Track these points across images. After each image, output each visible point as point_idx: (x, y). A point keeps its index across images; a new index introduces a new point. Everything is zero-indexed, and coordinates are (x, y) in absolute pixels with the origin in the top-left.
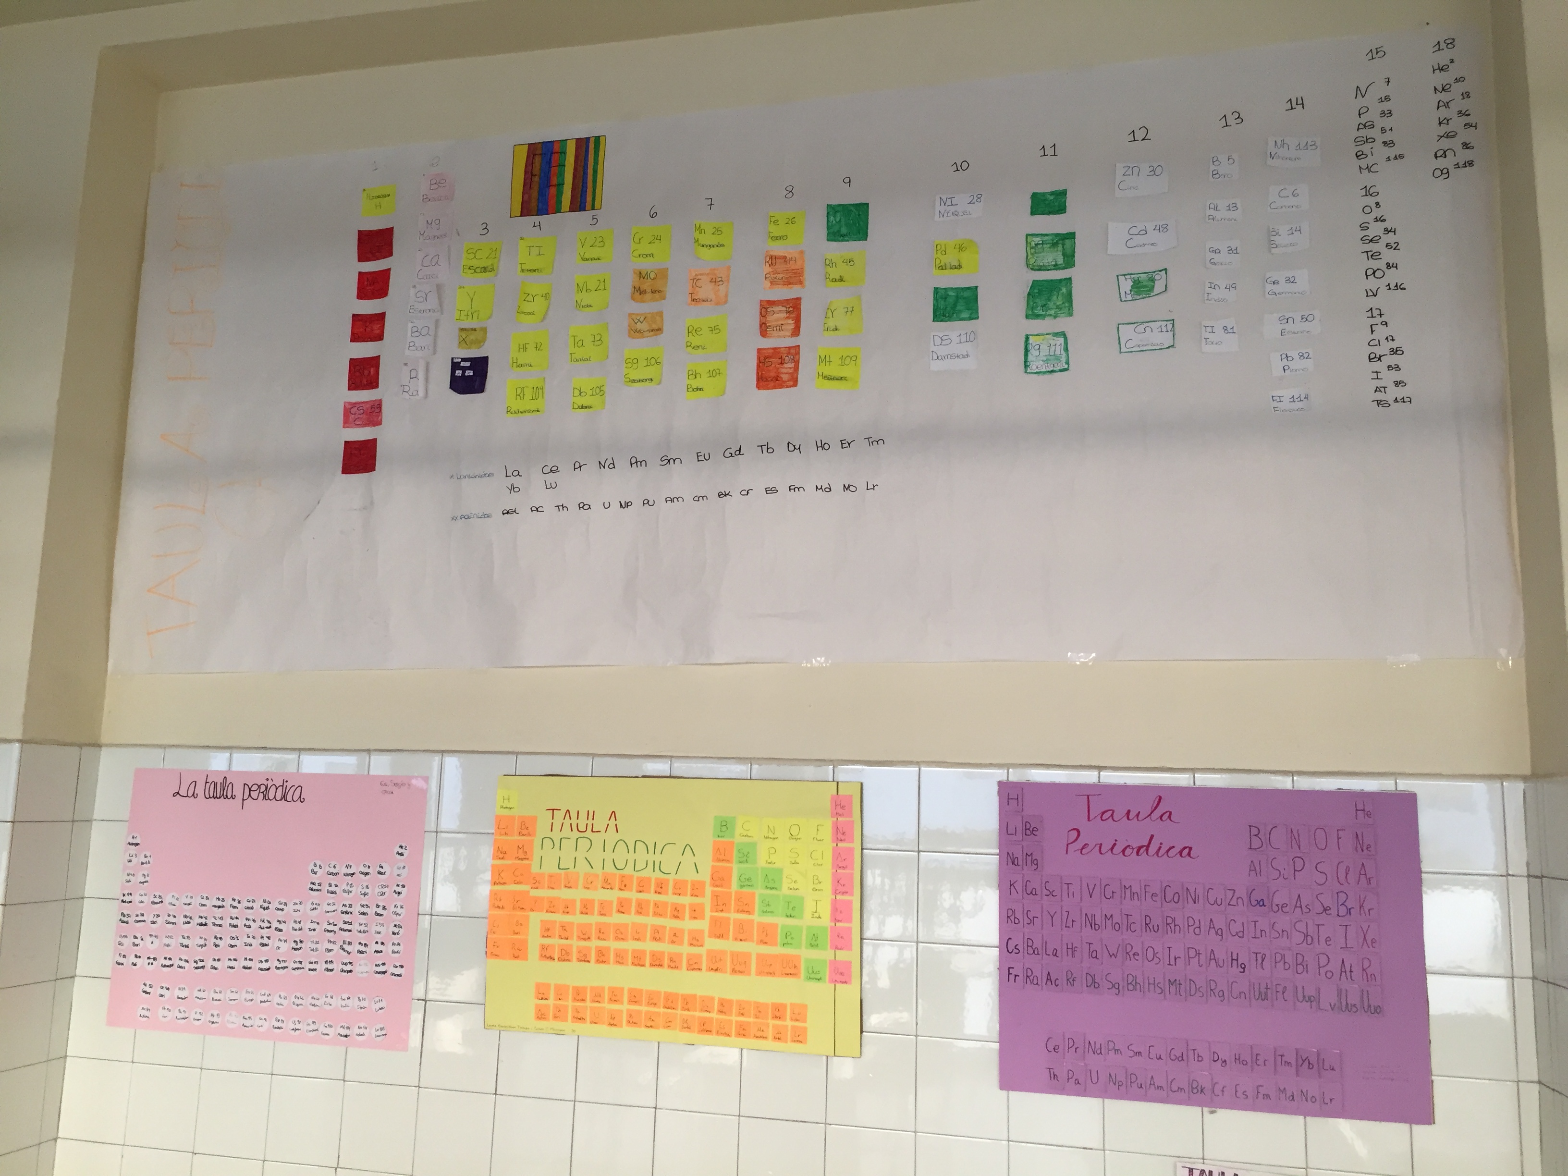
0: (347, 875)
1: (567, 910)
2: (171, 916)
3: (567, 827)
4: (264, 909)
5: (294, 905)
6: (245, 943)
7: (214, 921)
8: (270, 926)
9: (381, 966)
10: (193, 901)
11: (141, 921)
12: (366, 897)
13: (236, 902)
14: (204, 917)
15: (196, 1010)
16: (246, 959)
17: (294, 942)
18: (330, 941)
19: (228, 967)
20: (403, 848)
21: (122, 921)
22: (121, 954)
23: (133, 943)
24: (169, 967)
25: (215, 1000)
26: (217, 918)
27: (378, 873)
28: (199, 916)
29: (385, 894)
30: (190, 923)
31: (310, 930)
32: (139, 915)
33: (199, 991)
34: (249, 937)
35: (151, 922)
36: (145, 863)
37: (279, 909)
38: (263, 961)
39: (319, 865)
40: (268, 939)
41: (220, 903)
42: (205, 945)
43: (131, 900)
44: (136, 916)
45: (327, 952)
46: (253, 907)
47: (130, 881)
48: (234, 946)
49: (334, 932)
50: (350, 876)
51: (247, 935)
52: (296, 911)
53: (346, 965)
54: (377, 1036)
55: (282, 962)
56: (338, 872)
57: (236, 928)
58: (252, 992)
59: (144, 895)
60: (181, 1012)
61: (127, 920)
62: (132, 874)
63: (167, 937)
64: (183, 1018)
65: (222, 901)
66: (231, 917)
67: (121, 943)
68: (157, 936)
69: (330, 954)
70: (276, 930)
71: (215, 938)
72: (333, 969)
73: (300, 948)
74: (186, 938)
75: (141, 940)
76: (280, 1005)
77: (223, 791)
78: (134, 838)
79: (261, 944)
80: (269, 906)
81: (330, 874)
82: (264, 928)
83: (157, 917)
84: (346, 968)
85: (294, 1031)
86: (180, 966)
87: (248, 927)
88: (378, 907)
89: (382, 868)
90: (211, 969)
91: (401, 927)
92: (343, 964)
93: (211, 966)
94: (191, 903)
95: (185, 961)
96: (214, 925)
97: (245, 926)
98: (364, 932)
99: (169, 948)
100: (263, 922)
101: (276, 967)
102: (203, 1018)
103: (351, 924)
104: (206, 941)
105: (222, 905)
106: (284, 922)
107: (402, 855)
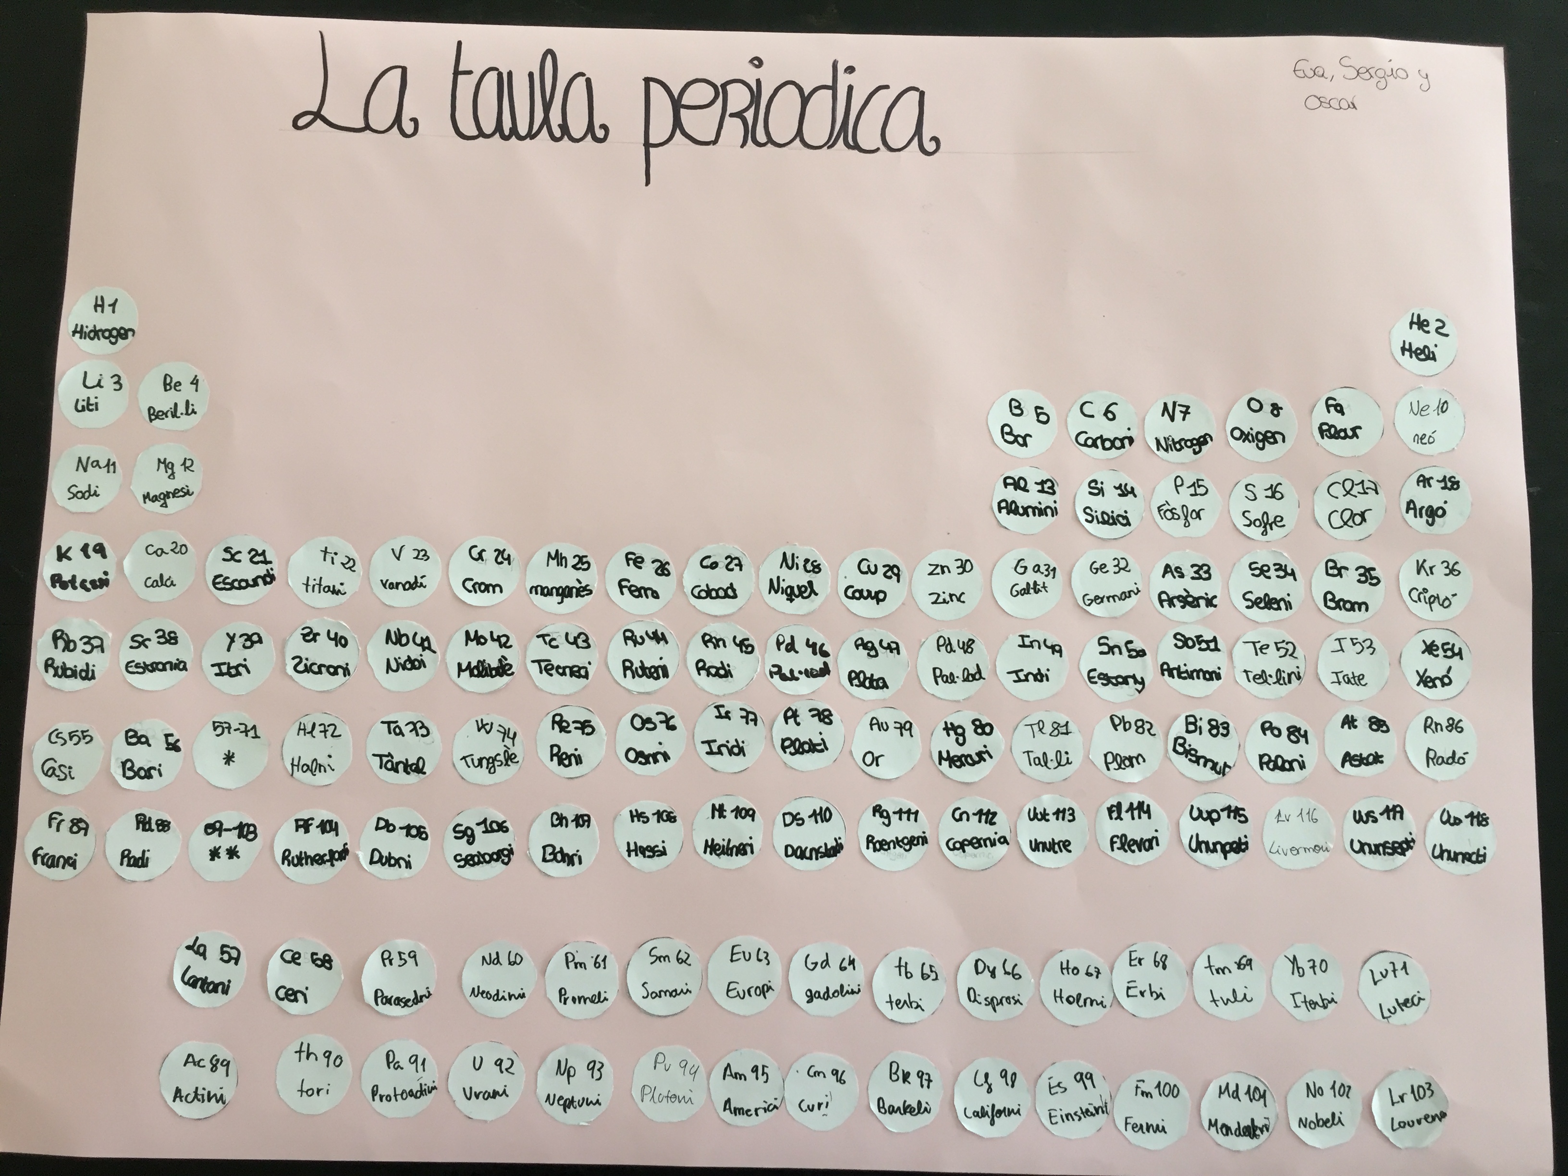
0: (1168, 444)
2: (322, 639)
4: (792, 594)
5: (931, 574)
6: (708, 742)
7: (545, 652)
8: (825, 664)
9: (1382, 819)
10: (431, 571)
11: (164, 665)
12: (1275, 533)
13: (649, 568)
14: (493, 639)
15: (475, 1051)
16: (719, 811)
17: (946, 729)
18: (1122, 720)
19: (632, 847)
20: (1432, 327)
21: (56, 669)
22: (60, 818)
23: (124, 764)
24: (324, 862)
25: (574, 999)
26: (561, 641)
27: (1321, 431)
28: (467, 633)
29: (1364, 519)
30: (422, 664)
31: (1020, 677)
32: (149, 640)
33: (492, 962)
34: (727, 716)
35: (216, 670)
36: (169, 414)
37: (861, 592)
38: (804, 815)
39: (1037, 408)
40: (821, 720)
41: (567, 577)
42: (510, 758)
43: (104, 577)
44: (136, 644)
45: (1115, 765)
46: (734, 591)
47: (96, 494)
48: (654, 756)
49: (1136, 682)
50: (1188, 452)
51: (717, 707)
52: (945, 602)
53: (1213, 822)
54: (1403, 1125)
55: (895, 818)
56: (1128, 434)
57: (658, 678)
58: (762, 956)
59: (172, 550)
60: (398, 1067)
61: (87, 664)
62: (103, 463)
63: (309, 729)
64: (411, 1094)
65: (574, 567)
66: (628, 634)
67: (60, 766)
68: (254, 727)
69: (1131, 775)
70: (856, 682)
71: (556, 726)
72: (1150, 841)
73: (979, 754)
74: (406, 730)
75: (167, 749)
76: (909, 1003)
77: (547, 107)
78: (102, 306)
79: (787, 743)
80: (810, 583)
81: (1090, 442)
82: (796, 674)
83: (248, 644)
84: (1209, 833)
85: (987, 1120)
86: (385, 854)
87: (717, 674)
88: (1335, 572)
89: (1342, 412)
90: (544, 860)
91: (1460, 654)
92: (1195, 814)
93: (544, 848)
94: (419, 580)
95: (408, 834)
96: (547, 671)
97: (703, 668)
98: (1281, 678)
99: (321, 778)
100: (788, 650)
101: (870, 840)
102: (515, 1084)
103: (1217, 649)
104: (513, 739)
105: (578, 586)
106: (889, 647)
107: (1428, 358)
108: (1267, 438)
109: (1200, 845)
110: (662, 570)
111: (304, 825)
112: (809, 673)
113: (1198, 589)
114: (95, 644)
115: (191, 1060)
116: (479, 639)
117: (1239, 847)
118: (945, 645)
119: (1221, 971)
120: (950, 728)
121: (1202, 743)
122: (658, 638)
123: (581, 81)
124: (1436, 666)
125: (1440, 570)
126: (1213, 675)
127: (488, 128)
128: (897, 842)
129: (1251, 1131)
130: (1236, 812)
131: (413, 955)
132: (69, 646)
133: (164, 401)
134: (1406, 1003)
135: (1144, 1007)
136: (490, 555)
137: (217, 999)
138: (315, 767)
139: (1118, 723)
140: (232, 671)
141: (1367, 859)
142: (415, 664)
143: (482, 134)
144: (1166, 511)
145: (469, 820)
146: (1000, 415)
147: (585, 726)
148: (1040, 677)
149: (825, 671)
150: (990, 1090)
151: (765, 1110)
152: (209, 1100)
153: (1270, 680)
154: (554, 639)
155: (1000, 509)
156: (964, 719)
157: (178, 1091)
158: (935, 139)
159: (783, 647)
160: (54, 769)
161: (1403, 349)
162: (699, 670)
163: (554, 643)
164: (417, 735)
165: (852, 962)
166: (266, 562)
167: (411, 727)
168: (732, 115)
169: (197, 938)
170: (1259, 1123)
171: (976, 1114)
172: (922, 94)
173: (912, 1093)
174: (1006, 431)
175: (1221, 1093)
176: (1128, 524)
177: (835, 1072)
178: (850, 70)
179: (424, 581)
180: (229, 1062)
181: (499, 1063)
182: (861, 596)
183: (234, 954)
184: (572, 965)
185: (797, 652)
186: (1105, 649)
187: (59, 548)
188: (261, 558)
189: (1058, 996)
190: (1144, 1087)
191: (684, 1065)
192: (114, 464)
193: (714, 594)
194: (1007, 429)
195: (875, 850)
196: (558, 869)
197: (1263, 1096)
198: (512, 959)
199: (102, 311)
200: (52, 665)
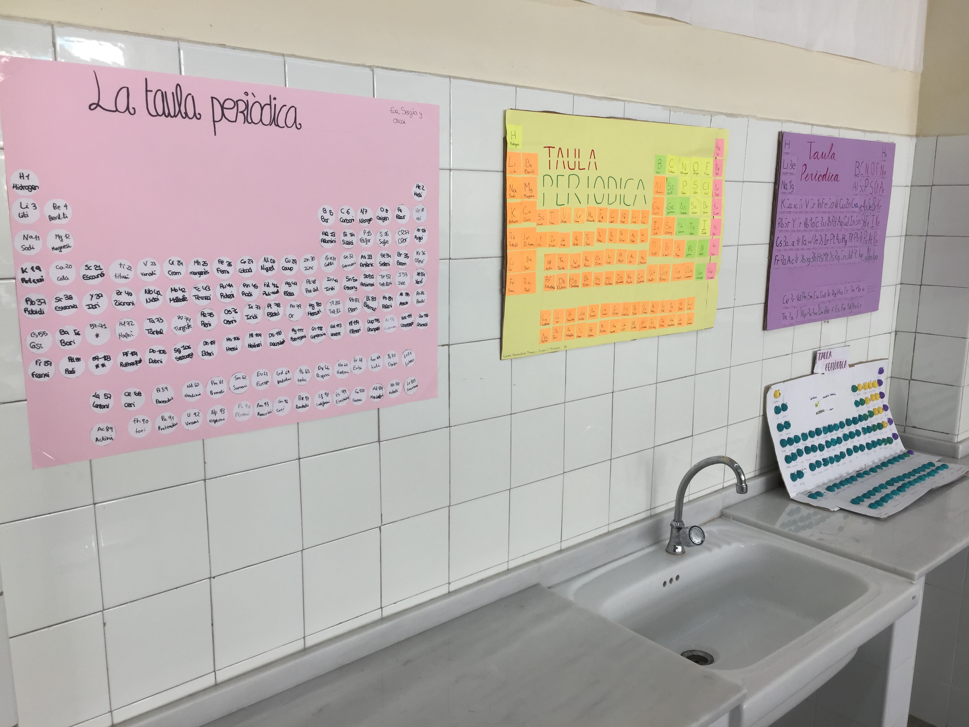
0: (362, 221)
1: (563, 243)
2: (123, 294)
3: (560, 164)
4: (267, 270)
5: (304, 261)
6: (247, 316)
7: (197, 293)
8: (278, 290)
9: (407, 318)
10: (157, 269)
11: (69, 307)
12: (387, 245)
13: (225, 264)
14: (180, 290)
15: (188, 412)
16: (251, 335)
17: (310, 305)
18: (352, 299)
19: (228, 349)
20: (421, 188)
21: (29, 312)
22: (40, 361)
23: (61, 341)
24: (134, 364)
25: (215, 393)
26: (201, 289)
27: (397, 217)
28: (171, 288)
29: (406, 241)
30: (158, 299)
31: (327, 289)
32: (62, 299)
33: (190, 387)
34: (252, 307)
35: (88, 307)
36: (57, 218)
37: (286, 268)
38: (274, 334)
39: (330, 211)
40: (277, 306)
41: (200, 268)
42: (189, 326)
43: (42, 278)
44: (58, 301)
45: (351, 311)
46: (251, 270)
47: (33, 248)
48: (232, 321)
49: (355, 288)
50: (367, 223)
51: (249, 305)
52: (308, 269)
53: (372, 323)
54: (410, 389)
55: (297, 331)
56: (353, 218)
57: (231, 298)
58: (265, 374)
59: (66, 267)
60: (165, 420)
61: (40, 309)
62: (34, 237)
63: (123, 324)
64: (170, 427)
65: (203, 265)
66: (221, 285)
67: (37, 344)
68: (104, 325)
69: (354, 313)
70: (286, 294)
71: (202, 315)
72: (359, 330)
73: (318, 312)
74: (155, 321)
75: (75, 335)
76: (303, 380)
77: (180, 106)
78: (23, 177)
79: (269, 314)
80: (272, 266)
81: (343, 221)
82: (270, 294)
83: (98, 297)
84: (372, 326)
85: (322, 405)
86: (153, 360)
87: (248, 295)
88: (399, 255)
89: (401, 212)
90: (203, 355)
91: (424, 275)
92: (369, 322)
93: (202, 352)
94: (154, 272)
95: (160, 353)
96: (198, 298)
97: (244, 294)
98: (388, 284)
99: (129, 339)
100: (267, 287)
101: (292, 338)
102: (200, 419)
103: (373, 278)
104: (190, 320)
105: (204, 271)
106: (294, 284)
107: (420, 196)
108: (385, 219)
109: (370, 330)
110: (230, 264)
111: (126, 354)
112: (273, 293)
113: (369, 262)
114: (41, 302)
115: (99, 429)
116: (175, 290)
117: (378, 329)
118: (309, 282)
119: (374, 360)
120: (311, 305)
121: (370, 303)
122: (230, 286)
123: (190, 97)
124: (419, 278)
125: (421, 253)
126: (372, 285)
127: (160, 112)
128: (298, 338)
129: (379, 397)
130: (377, 320)
131: (166, 388)
132: (32, 303)
133: (55, 213)
134: (411, 362)
135: (357, 372)
136: (176, 263)
137: (106, 410)
138: (127, 336)
139: (351, 300)
140: (94, 307)
141: (404, 328)
142: (155, 300)
143: (158, 115)
144: (362, 240)
145: (179, 346)
146: (321, 213)
147: (211, 314)
148: (332, 289)
149: (278, 292)
150: (322, 398)
151: (268, 413)
152: (107, 439)
153: (385, 285)
154: (199, 288)
155: (322, 241)
156: (314, 302)
157: (97, 439)
158: (300, 124)
159: (266, 286)
160: (35, 346)
161: (415, 194)
162: (243, 294)
163: (199, 290)
164: (159, 322)
165: (288, 372)
166: (101, 269)
167: (157, 320)
168: (240, 112)
169: (96, 393)
170: (381, 395)
171: (319, 405)
172: (296, 109)
173: (304, 402)
174: (322, 218)
175: (373, 389)
176: (353, 244)
177: (285, 401)
178: (275, 99)
179: (155, 273)
180: (112, 428)
181: (195, 414)
182: (287, 269)
183: (109, 396)
184: (213, 384)
185: (270, 287)
186: (348, 280)
187: (22, 269)
188: (99, 268)
189: (338, 372)
190: (357, 391)
191: (246, 406)
192: (38, 237)
193: (245, 271)
194: (322, 217)
195: (293, 341)
196: (207, 358)
197: (382, 388)
198: (196, 385)
199: (24, 179)
200: (27, 310)
